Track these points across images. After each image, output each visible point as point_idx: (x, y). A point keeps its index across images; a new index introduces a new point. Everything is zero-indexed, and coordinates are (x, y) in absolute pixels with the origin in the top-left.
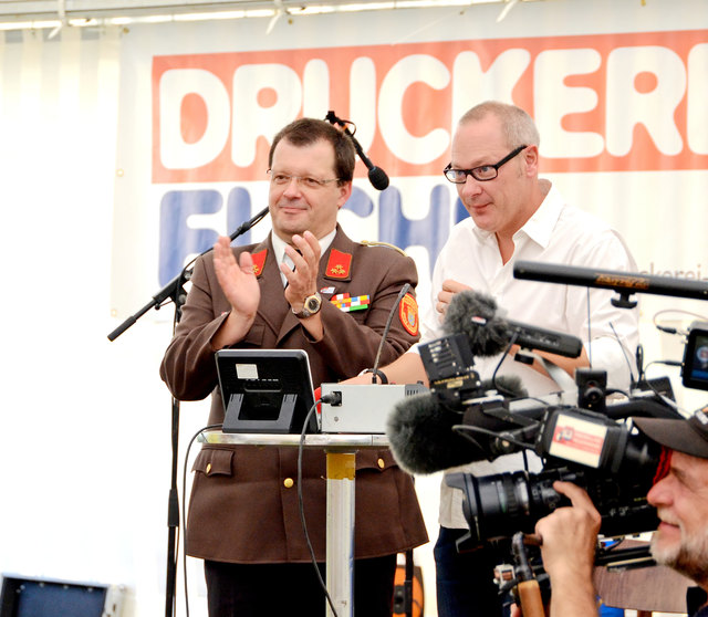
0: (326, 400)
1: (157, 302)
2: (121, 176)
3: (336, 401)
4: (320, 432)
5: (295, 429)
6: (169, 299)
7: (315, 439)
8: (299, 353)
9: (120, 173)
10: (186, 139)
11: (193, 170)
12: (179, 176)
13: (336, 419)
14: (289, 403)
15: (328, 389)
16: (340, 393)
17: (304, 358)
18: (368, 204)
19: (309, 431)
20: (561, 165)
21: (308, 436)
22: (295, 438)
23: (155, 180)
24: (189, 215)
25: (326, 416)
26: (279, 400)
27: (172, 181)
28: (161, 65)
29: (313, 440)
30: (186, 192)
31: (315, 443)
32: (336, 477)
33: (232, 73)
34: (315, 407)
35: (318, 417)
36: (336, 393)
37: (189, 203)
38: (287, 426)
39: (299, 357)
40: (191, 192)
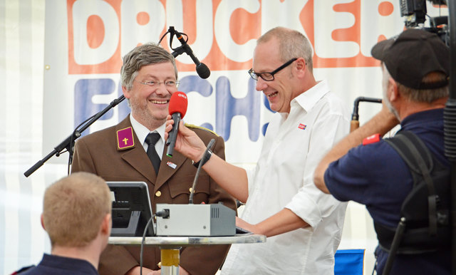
0: (159, 215)
1: (57, 151)
2: (48, 69)
3: (166, 215)
4: (155, 236)
5: (138, 234)
6: (65, 149)
7: (151, 240)
8: (142, 184)
9: (47, 67)
10: (91, 45)
11: (96, 65)
12: (87, 69)
13: (166, 227)
14: (135, 217)
15: (161, 208)
16: (169, 210)
17: (145, 187)
18: (209, 88)
19: (148, 235)
20: (331, 63)
21: (146, 238)
22: (139, 240)
23: (70, 72)
24: (93, 95)
25: (160, 225)
26: (129, 214)
27: (82, 73)
29: (150, 240)
30: (91, 80)
31: (151, 243)
32: (167, 265)
33: (120, 2)
34: (152, 219)
35: (154, 226)
36: (166, 210)
37: (92, 87)
38: (134, 232)
39: (141, 187)
40: (95, 80)
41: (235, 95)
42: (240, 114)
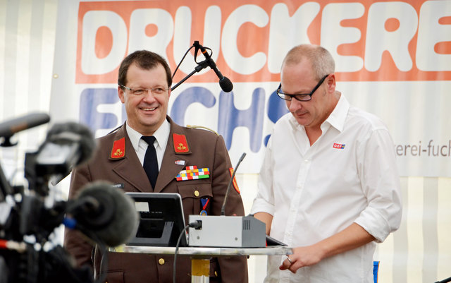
0: (192, 226)
2: (56, 78)
3: (198, 226)
4: (188, 246)
5: (172, 244)
7: (185, 250)
8: (176, 196)
9: (56, 76)
10: (98, 56)
11: (102, 75)
12: (93, 79)
13: (198, 238)
14: (168, 228)
15: (193, 219)
16: (201, 221)
17: (179, 199)
18: (212, 100)
19: (181, 245)
21: (180, 248)
22: (172, 250)
23: (77, 81)
25: (192, 236)
26: (162, 225)
27: (89, 82)
28: (84, 8)
29: (183, 251)
30: (97, 89)
31: (185, 253)
32: (197, 274)
33: (130, 13)
34: (185, 230)
35: (187, 237)
36: (198, 221)
37: (98, 96)
38: (167, 242)
39: (175, 198)
40: (100, 89)
41: (238, 107)
42: (243, 125)
